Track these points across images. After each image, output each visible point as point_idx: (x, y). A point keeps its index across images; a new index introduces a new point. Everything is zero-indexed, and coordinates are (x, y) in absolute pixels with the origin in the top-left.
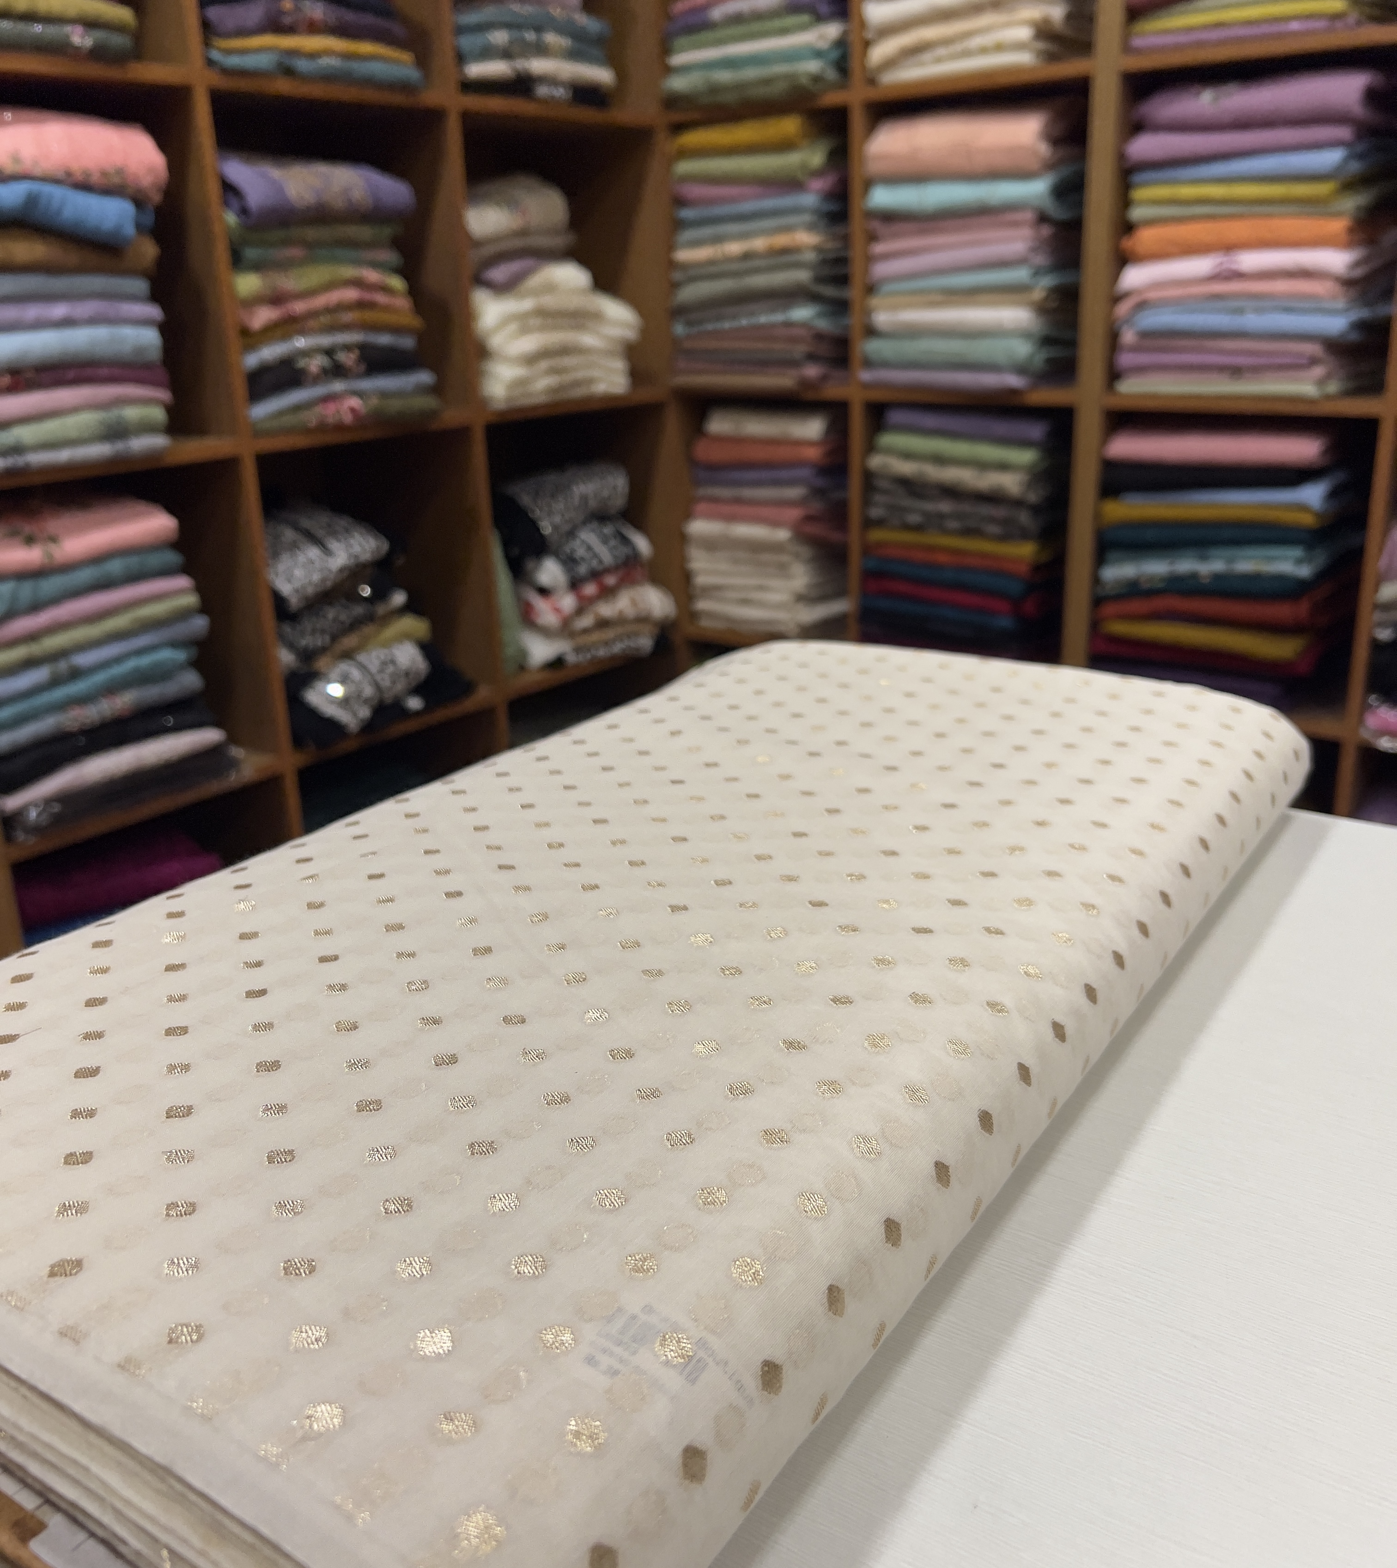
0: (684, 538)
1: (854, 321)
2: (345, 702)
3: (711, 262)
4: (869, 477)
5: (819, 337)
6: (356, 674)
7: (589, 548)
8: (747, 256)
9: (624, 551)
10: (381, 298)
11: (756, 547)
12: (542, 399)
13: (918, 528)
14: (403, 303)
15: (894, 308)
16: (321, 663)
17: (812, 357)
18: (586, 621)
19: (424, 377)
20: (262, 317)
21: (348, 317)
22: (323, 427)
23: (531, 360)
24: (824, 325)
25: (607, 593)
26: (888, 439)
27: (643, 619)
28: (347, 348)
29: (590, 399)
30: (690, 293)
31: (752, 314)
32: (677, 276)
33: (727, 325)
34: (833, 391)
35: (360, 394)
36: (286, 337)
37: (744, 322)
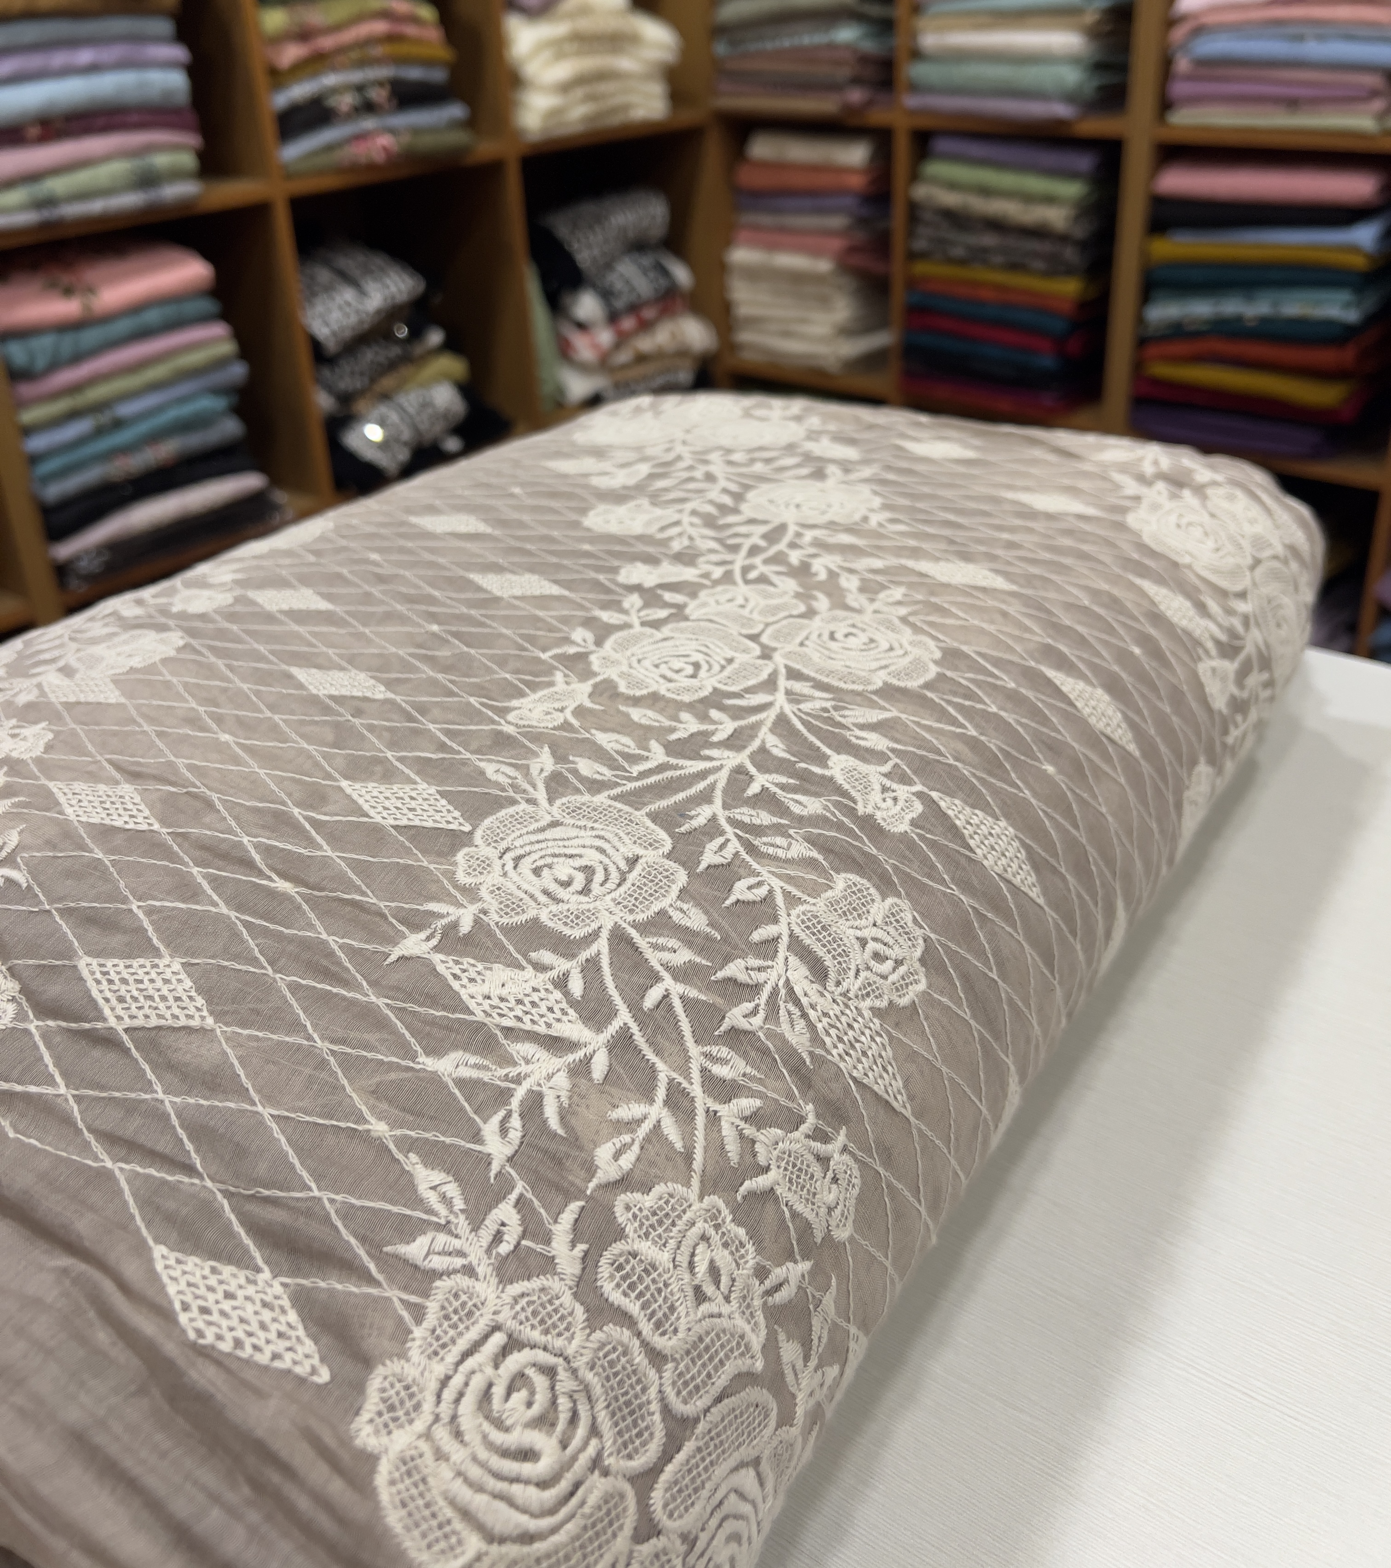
0: (722, 268)
1: (899, 41)
2: (384, 446)
4: (913, 208)
5: (864, 59)
6: (394, 417)
7: (627, 282)
9: (663, 282)
10: (410, 30)
11: (797, 278)
12: (577, 129)
13: (962, 262)
14: (433, 34)
15: (941, 30)
16: (361, 406)
17: (856, 81)
18: (624, 357)
19: (457, 111)
20: (291, 54)
21: (378, 51)
22: (354, 168)
23: (565, 88)
24: (869, 46)
25: (645, 326)
26: (933, 168)
27: (682, 353)
28: (377, 83)
29: (626, 127)
30: (731, 11)
31: (796, 35)
34: (877, 117)
35: (392, 131)
36: (315, 75)
37: (787, 43)
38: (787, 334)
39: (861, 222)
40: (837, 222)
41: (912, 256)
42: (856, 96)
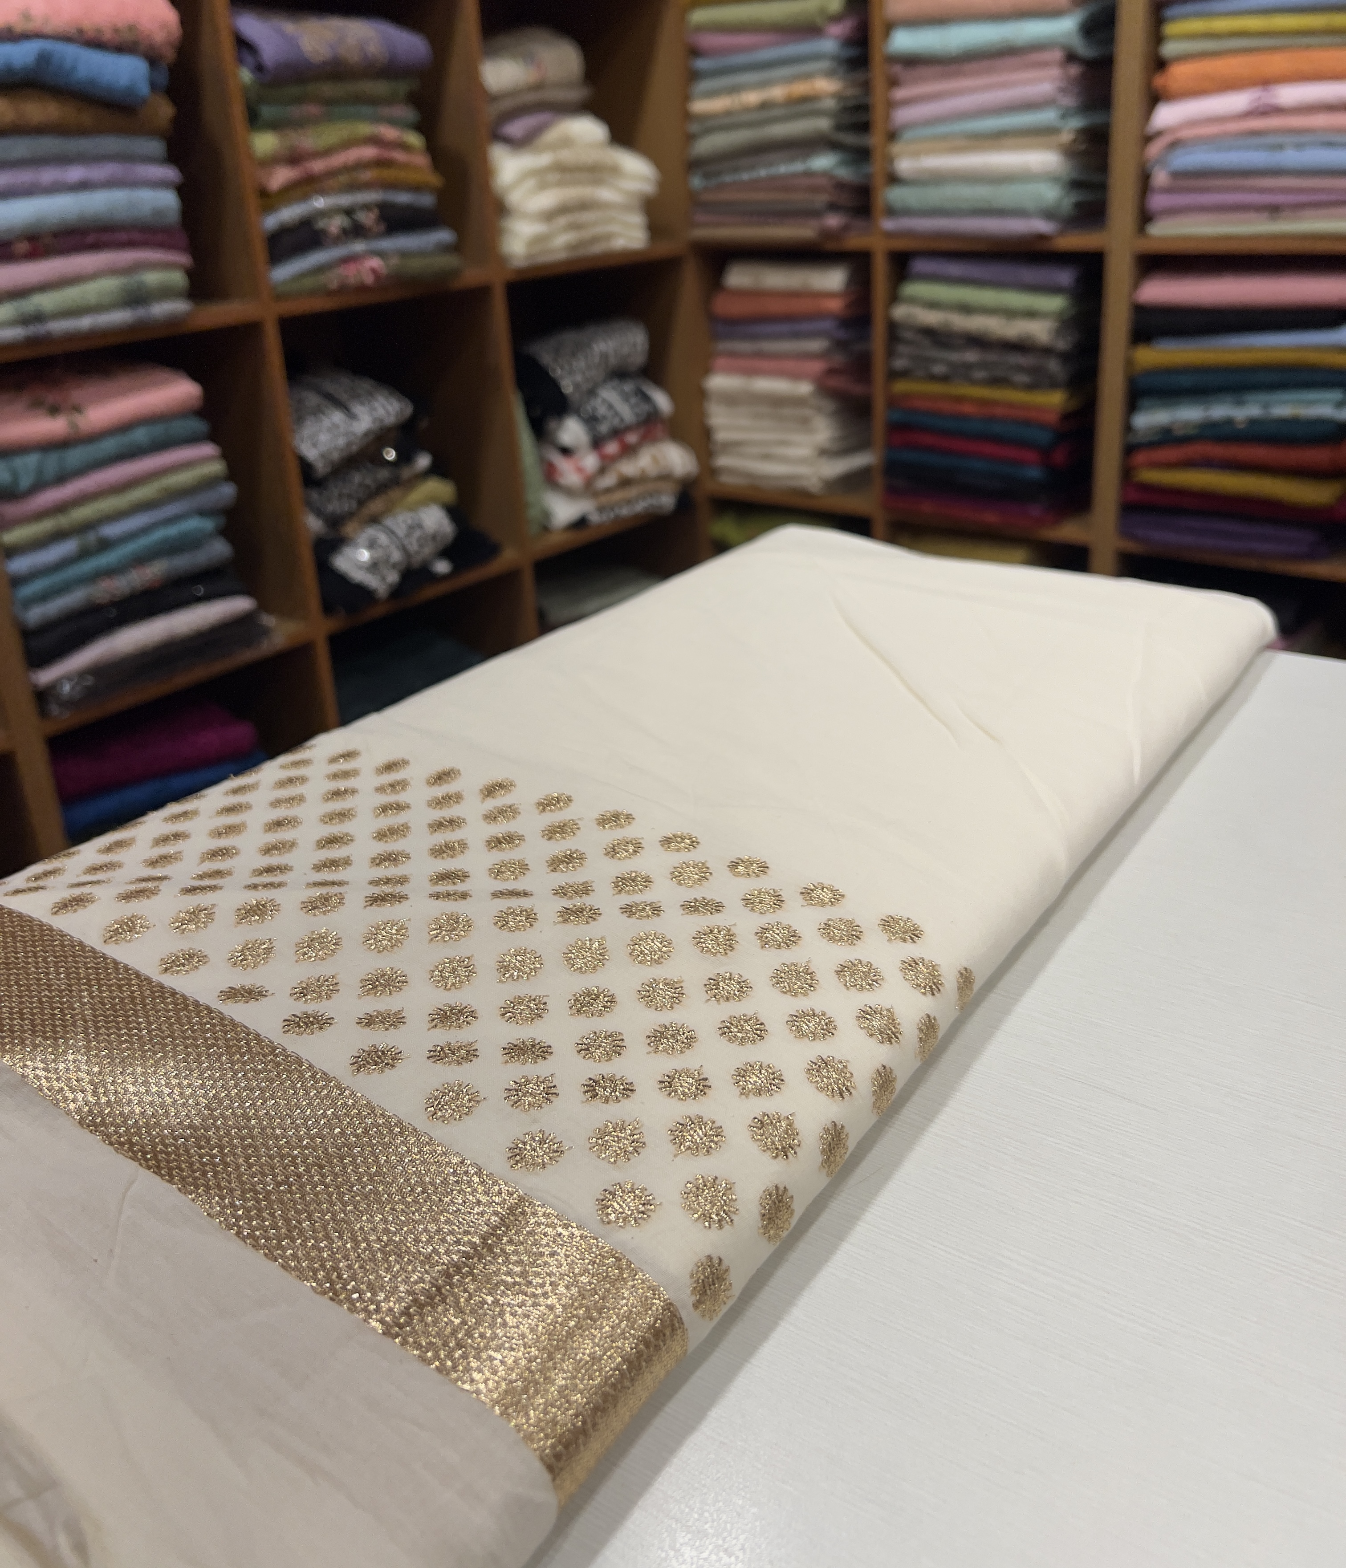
0: (702, 395)
1: (876, 168)
2: (374, 567)
3: (728, 113)
4: (893, 329)
5: (840, 186)
6: (383, 538)
7: (610, 407)
8: (764, 106)
9: (645, 408)
10: (399, 156)
11: (777, 402)
12: (561, 256)
13: (944, 379)
14: (421, 160)
15: (916, 154)
16: (349, 529)
17: (833, 207)
18: (608, 480)
19: (443, 236)
20: (281, 177)
21: (367, 175)
22: (343, 289)
23: (549, 216)
24: (845, 173)
25: (629, 451)
26: (912, 289)
27: (665, 477)
28: (366, 207)
29: (609, 255)
30: (706, 145)
31: (771, 165)
32: (694, 128)
33: (745, 176)
34: (855, 242)
35: (381, 254)
36: (306, 197)
37: (763, 173)
38: (768, 458)
39: (840, 345)
40: (816, 345)
41: (893, 375)
42: (833, 221)
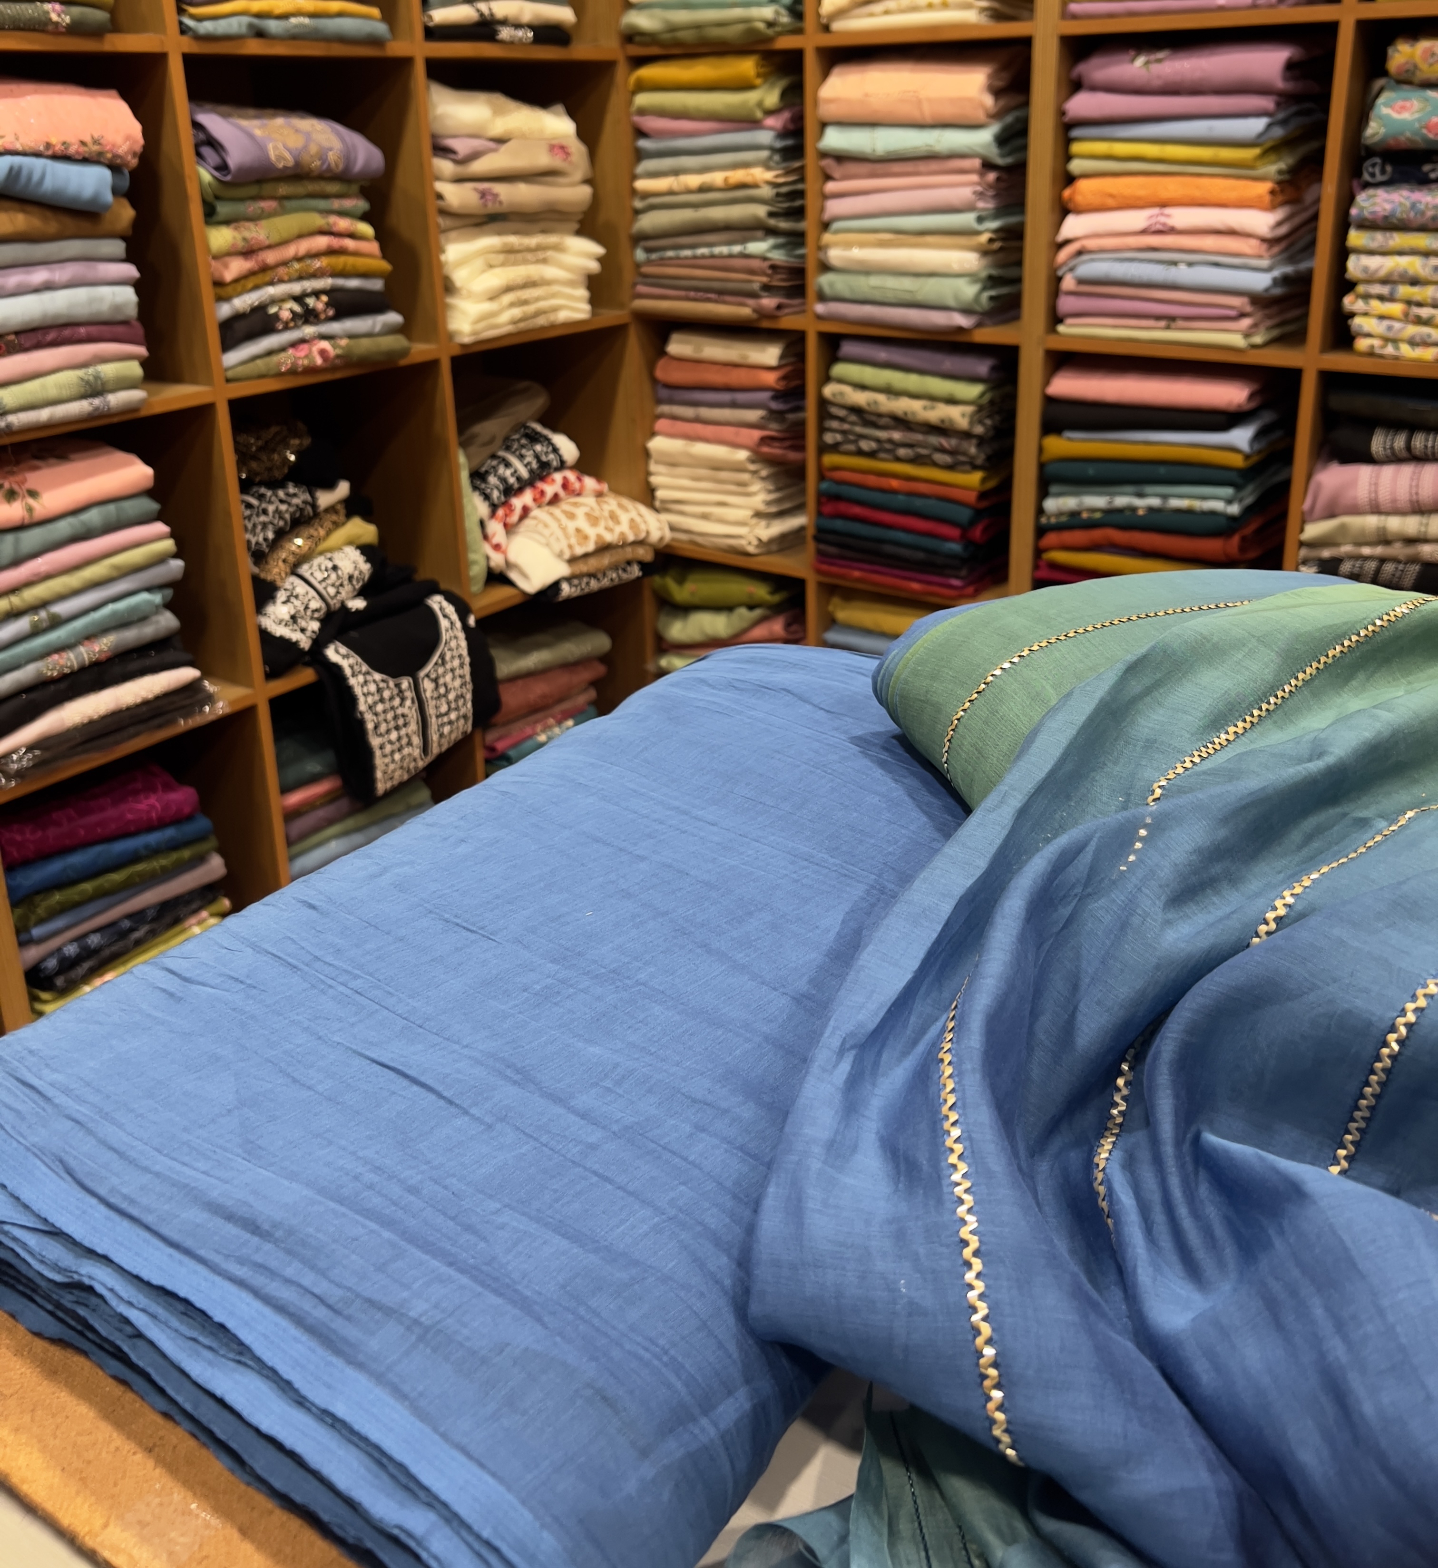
0: (646, 454)
1: (809, 254)
3: (671, 193)
4: (823, 403)
5: (776, 268)
8: (703, 189)
10: (351, 244)
11: (715, 465)
12: (507, 330)
13: (872, 454)
14: (374, 247)
15: (845, 245)
17: (766, 288)
19: (393, 318)
20: (236, 267)
21: (318, 264)
22: (293, 372)
23: (496, 294)
24: (780, 257)
26: (842, 370)
28: (316, 294)
29: (553, 326)
30: (648, 222)
32: (638, 204)
33: (687, 253)
34: (788, 322)
35: (329, 337)
36: (257, 287)
37: (704, 251)
38: (705, 517)
39: (775, 415)
40: (754, 415)
41: (823, 449)
42: (769, 302)
